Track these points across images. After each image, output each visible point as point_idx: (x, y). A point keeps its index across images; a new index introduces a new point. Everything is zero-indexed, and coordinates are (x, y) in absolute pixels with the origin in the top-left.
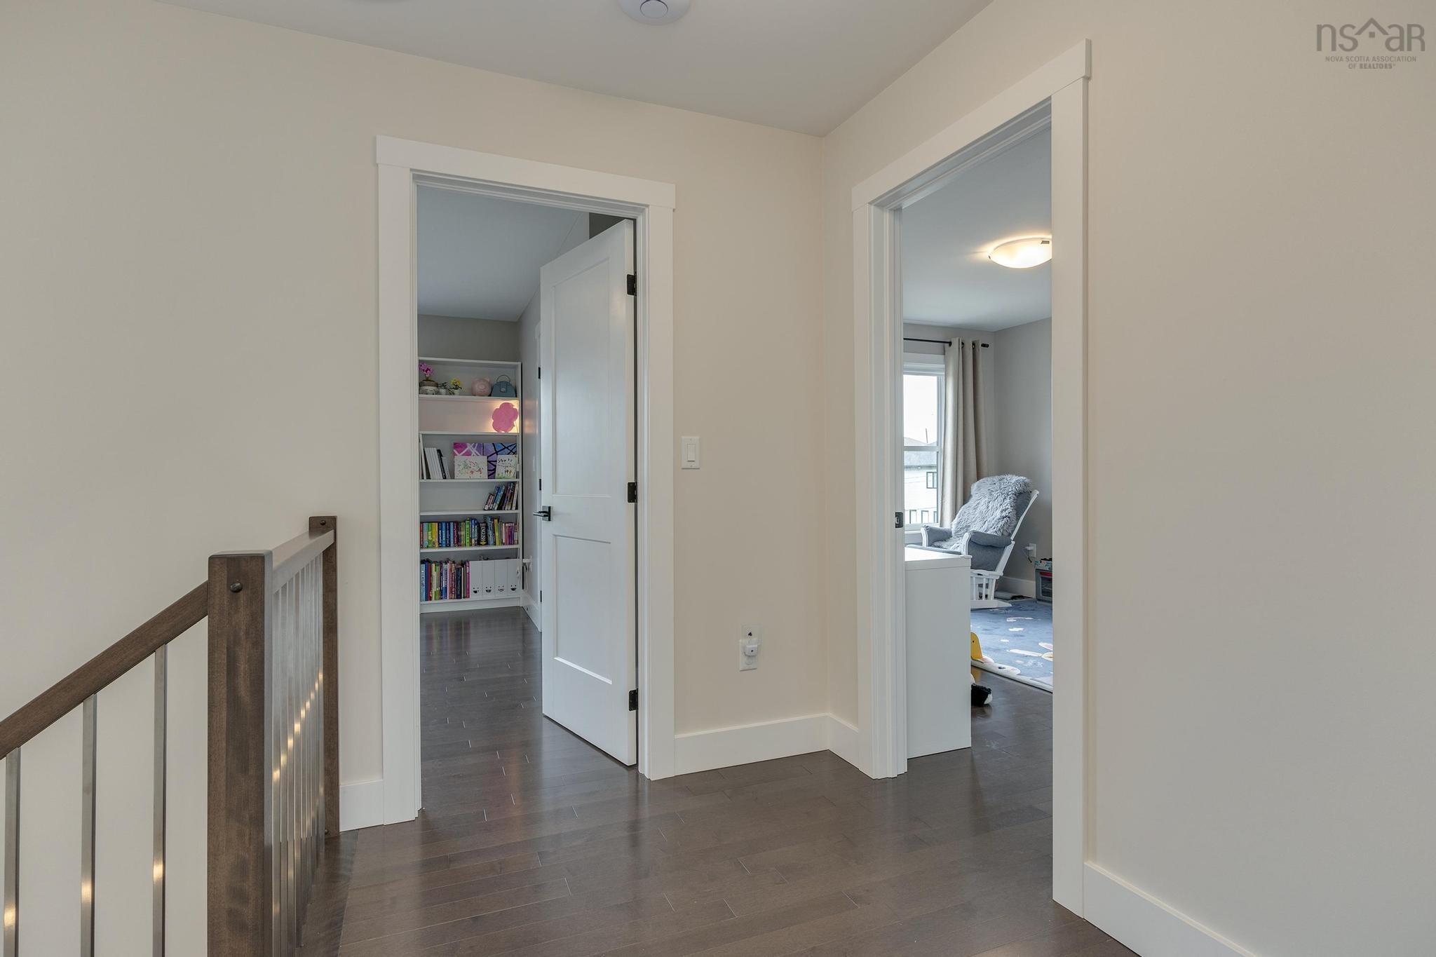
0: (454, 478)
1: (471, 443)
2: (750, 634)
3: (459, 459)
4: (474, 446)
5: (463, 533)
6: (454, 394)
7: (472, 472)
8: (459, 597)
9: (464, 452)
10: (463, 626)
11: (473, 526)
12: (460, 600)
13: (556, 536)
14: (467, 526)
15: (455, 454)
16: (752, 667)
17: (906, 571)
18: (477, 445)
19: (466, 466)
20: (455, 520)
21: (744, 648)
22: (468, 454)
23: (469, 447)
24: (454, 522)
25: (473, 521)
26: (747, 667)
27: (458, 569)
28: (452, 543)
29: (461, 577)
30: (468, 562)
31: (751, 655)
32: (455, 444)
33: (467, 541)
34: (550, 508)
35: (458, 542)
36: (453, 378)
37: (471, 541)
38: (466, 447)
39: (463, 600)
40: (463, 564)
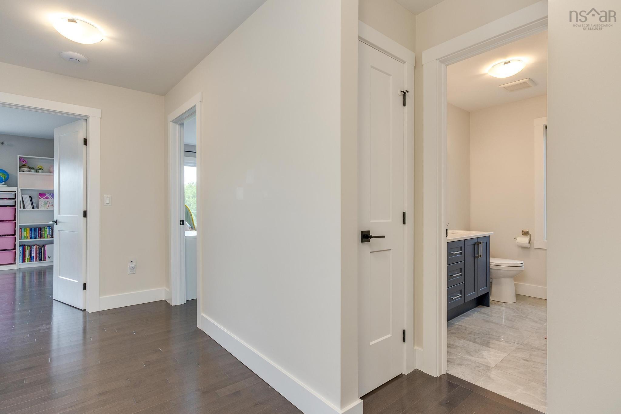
0: (39, 209)
1: (48, 194)
2: (132, 262)
3: (42, 200)
4: (50, 195)
5: (43, 233)
6: (38, 172)
7: (49, 206)
8: (40, 260)
9: (44, 197)
10: (42, 273)
11: (49, 230)
12: (41, 262)
13: (59, 231)
14: (46, 230)
15: (40, 198)
16: (133, 273)
17: (185, 239)
18: (51, 194)
19: (45, 203)
20: (40, 227)
21: (129, 266)
22: (47, 198)
23: (47, 195)
24: (39, 228)
25: (49, 227)
26: (131, 273)
27: (40, 248)
28: (37, 237)
29: (42, 252)
30: (46, 245)
31: (132, 269)
32: (40, 194)
33: (45, 236)
34: (57, 220)
35: (41, 236)
36: (38, 165)
37: (48, 235)
38: (46, 195)
39: (42, 261)
40: (43, 246)
